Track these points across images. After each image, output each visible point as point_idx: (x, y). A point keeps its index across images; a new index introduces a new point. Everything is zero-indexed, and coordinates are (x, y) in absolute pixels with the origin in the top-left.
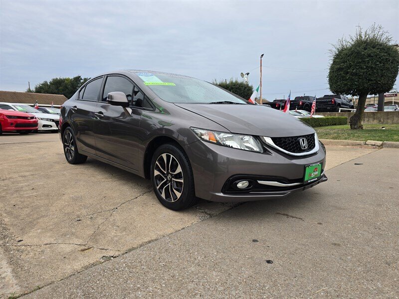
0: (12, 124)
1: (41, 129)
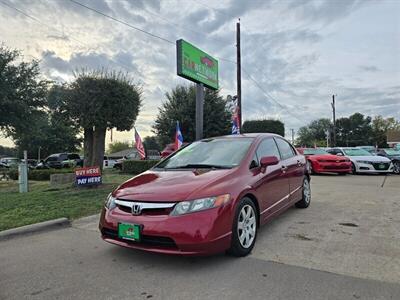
1: (358, 170)
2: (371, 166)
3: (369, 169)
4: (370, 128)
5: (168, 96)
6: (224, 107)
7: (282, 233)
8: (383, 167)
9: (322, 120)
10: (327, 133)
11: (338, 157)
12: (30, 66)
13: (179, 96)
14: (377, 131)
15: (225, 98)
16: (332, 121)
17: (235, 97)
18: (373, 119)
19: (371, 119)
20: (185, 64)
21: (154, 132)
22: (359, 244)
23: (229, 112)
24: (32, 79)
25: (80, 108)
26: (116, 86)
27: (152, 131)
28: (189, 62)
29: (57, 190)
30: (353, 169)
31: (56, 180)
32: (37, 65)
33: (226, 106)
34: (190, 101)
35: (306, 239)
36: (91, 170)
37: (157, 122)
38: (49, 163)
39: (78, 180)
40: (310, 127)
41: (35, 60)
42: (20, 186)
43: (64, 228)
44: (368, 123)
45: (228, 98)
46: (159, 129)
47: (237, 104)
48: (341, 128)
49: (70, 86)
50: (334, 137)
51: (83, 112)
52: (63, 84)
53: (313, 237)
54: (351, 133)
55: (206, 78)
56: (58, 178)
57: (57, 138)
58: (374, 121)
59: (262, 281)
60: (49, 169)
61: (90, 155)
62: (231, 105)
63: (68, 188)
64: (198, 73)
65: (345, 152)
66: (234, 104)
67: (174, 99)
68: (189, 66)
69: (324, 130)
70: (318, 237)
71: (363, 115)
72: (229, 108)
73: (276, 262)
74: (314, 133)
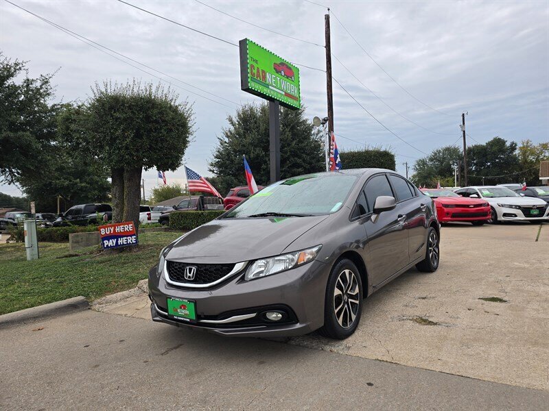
0: (448, 213)
1: (501, 218)
2: (519, 212)
3: (516, 216)
4: (515, 158)
5: (231, 120)
6: (309, 134)
7: (396, 314)
8: (535, 212)
9: (448, 149)
10: (455, 167)
11: (472, 200)
12: (38, 84)
13: (247, 120)
14: (525, 161)
15: (311, 121)
16: (462, 150)
17: (325, 120)
18: (519, 145)
19: (516, 145)
20: (253, 74)
21: (213, 171)
22: (510, 329)
23: (316, 141)
24: (42, 101)
25: (104, 140)
26: (153, 108)
27: (210, 170)
28: (258, 71)
29: (76, 255)
30: (493, 217)
31: (77, 242)
32: (47, 82)
33: (312, 132)
34: (262, 128)
35: (431, 323)
36: (121, 226)
37: (216, 157)
38: (70, 217)
39: (105, 242)
40: (431, 160)
41: (44, 75)
42: (28, 250)
43: (80, 311)
44: (512, 152)
45: (316, 120)
46: (219, 167)
47: (327, 129)
48: (474, 160)
49: (89, 109)
50: (465, 172)
51: (107, 144)
52: (79, 107)
53: (441, 319)
54: (489, 166)
55: (284, 93)
56: (79, 239)
57: (81, 183)
58: (521, 148)
59: (365, 393)
60: (69, 226)
61: (121, 205)
62: (319, 131)
63: (91, 253)
64: (270, 87)
65: (482, 193)
66: (324, 129)
67: (239, 124)
68: (258, 76)
69: (451, 163)
70: (449, 320)
71: (505, 140)
72: (317, 135)
73: (386, 361)
74: (436, 168)
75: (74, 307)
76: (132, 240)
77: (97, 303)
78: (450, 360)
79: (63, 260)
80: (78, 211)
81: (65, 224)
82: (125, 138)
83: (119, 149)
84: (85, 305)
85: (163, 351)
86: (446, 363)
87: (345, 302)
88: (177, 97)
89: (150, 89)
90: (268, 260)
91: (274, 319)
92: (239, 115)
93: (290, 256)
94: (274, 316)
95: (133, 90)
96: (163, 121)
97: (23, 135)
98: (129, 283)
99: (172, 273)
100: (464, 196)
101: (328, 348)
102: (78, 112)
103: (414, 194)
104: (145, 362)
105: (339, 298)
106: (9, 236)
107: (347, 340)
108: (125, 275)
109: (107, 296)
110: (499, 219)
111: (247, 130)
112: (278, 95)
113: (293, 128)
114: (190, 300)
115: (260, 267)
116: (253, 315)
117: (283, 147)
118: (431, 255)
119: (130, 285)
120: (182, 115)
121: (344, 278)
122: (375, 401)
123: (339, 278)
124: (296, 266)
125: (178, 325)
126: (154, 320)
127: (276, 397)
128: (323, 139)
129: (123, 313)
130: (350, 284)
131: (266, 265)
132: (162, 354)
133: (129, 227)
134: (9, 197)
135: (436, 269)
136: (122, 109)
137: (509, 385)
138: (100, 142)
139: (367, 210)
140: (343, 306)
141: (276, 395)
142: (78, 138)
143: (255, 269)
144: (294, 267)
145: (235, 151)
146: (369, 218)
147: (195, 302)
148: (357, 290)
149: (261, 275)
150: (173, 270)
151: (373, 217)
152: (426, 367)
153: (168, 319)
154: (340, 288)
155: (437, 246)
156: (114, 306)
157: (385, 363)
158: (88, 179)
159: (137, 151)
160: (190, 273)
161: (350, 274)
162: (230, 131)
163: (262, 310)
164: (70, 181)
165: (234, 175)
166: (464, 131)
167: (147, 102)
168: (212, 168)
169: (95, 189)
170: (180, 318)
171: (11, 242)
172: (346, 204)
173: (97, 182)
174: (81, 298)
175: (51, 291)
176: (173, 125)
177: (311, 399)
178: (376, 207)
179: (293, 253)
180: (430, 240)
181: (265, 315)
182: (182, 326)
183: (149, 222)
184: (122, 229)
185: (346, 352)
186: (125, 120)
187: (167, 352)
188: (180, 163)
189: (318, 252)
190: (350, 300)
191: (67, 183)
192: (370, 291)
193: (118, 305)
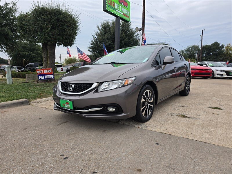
0: (193, 73)
1: (216, 76)
2: (224, 73)
3: (223, 75)
4: (223, 51)
5: (98, 28)
6: (133, 36)
7: (170, 113)
9: (194, 46)
10: (196, 54)
11: (204, 67)
12: (11, 6)
13: (106, 28)
14: (227, 53)
15: (134, 29)
16: (200, 47)
17: (141, 29)
18: (226, 46)
19: (224, 46)
20: (109, 3)
21: (90, 51)
22: (226, 122)
23: (136, 39)
24: (13, 14)
25: (38, 29)
26: (60, 15)
27: (89, 50)
28: (111, 2)
29: (27, 82)
30: (213, 75)
31: (29, 78)
32: (15, 5)
33: (135, 35)
34: (112, 31)
35: (186, 117)
36: (46, 70)
37: (91, 44)
38: (28, 68)
39: (39, 77)
40: (186, 51)
41: (13, 1)
42: (7, 80)
43: (25, 105)
44: (222, 49)
45: (137, 29)
46: (93, 49)
47: (141, 34)
48: (205, 51)
49: (31, 14)
50: (201, 56)
51: (39, 31)
52: (27, 13)
53: (192, 116)
54: (211, 55)
55: (123, 14)
56: (30, 76)
57: (33, 54)
58: (226, 47)
59: (155, 148)
60: (28, 71)
61: (46, 61)
62: (138, 34)
63: (34, 82)
64: (116, 10)
65: (208, 65)
66: (140, 33)
67: (102, 30)
68: (111, 4)
69: (195, 52)
70: (195, 116)
71: (220, 43)
72: (137, 36)
73: (165, 133)
74: (188, 54)
75: (22, 103)
76: (51, 76)
77: (33, 103)
78: (197, 134)
79: (21, 84)
80: (31, 66)
81: (26, 71)
82: (47, 28)
83: (45, 34)
84: (27, 103)
85: (58, 124)
86: (195, 136)
87: (146, 105)
88: (72, 11)
89: (59, 6)
90: (110, 82)
91: (111, 111)
92: (102, 25)
93: (121, 81)
94: (111, 109)
95: (51, 6)
96: (65, 22)
97: (5, 29)
98: (49, 95)
99: (63, 88)
100: (200, 65)
101: (137, 126)
102: (26, 16)
103: (181, 59)
104: (49, 128)
105: (144, 104)
106: (2, 75)
107: (146, 123)
108: (47, 91)
109: (38, 100)
110: (215, 76)
111: (106, 32)
112: (120, 14)
113: (126, 32)
114: (70, 100)
115: (105, 86)
116: (101, 108)
117: (121, 41)
118: (186, 88)
119: (49, 96)
120: (74, 20)
121: (146, 94)
122: (160, 152)
123: (144, 94)
124: (123, 86)
125: (65, 112)
126: (55, 109)
127: (110, 148)
128: (139, 38)
129: (44, 107)
130: (149, 97)
131: (109, 85)
132: (58, 125)
133: (50, 71)
134: (4, 59)
135: (188, 94)
136: (46, 15)
137: (228, 148)
138: (36, 30)
139: (160, 63)
140: (145, 107)
141: (110, 147)
142: (26, 28)
143: (103, 87)
144: (122, 87)
145: (100, 42)
146: (160, 67)
147: (73, 101)
148: (152, 100)
149: (106, 90)
150: (63, 86)
151: (163, 66)
152: (185, 137)
153: (61, 109)
154: (145, 98)
155: (190, 84)
156: (41, 104)
157: (165, 134)
158: (36, 52)
159: (53, 35)
160: (71, 87)
161: (150, 92)
162: (98, 33)
163: (105, 107)
164: (28, 53)
165: (99, 53)
166: (202, 38)
167: (58, 12)
168: (89, 49)
169: (39, 57)
170: (66, 109)
171: (3, 77)
172: (150, 59)
173: (40, 54)
174: (26, 99)
175: (13, 96)
176: (70, 24)
177: (127, 150)
178: (164, 62)
179: (122, 79)
180: (187, 81)
181: (107, 108)
182: (67, 113)
183: (62, 72)
184: (46, 71)
185: (146, 128)
186: (47, 20)
187: (60, 124)
188: (73, 43)
189: (135, 80)
190: (149, 105)
191: (27, 53)
192: (158, 102)
193: (43, 103)
